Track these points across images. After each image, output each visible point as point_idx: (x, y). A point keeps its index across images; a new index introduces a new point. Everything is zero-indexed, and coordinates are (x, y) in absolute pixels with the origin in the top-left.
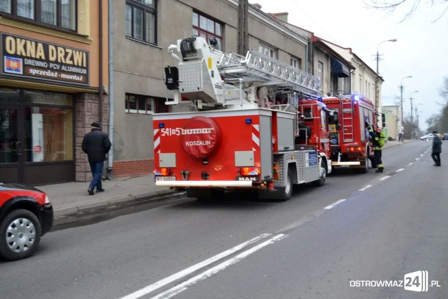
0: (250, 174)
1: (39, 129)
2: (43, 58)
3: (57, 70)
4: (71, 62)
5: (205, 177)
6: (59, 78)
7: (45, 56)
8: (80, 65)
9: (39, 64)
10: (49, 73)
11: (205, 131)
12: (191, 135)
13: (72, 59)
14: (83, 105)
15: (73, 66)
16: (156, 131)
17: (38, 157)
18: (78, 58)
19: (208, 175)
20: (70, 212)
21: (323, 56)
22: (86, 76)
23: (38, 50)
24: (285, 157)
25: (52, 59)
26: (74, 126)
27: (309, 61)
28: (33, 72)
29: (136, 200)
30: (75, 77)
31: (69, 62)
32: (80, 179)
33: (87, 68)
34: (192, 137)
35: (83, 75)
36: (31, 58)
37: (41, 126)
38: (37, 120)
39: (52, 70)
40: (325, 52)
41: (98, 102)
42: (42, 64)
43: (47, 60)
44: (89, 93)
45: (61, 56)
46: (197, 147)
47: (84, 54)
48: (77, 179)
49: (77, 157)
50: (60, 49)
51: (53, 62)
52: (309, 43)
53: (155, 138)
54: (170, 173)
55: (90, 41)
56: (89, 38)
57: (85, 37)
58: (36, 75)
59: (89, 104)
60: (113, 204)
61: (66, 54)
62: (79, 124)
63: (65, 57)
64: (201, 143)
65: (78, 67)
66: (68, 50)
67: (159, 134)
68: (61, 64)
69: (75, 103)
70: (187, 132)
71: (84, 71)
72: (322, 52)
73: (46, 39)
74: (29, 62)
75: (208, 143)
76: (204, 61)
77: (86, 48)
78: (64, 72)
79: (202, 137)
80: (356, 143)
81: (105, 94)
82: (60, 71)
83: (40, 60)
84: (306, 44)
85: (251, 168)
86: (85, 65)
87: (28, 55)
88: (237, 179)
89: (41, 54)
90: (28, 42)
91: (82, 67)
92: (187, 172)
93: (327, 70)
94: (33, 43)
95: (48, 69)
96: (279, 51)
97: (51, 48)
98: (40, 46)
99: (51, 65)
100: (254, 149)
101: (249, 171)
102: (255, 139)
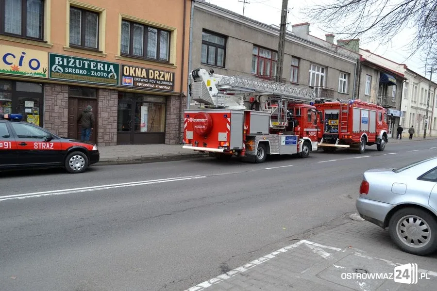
0: (224, 145)
1: (145, 115)
2: (146, 77)
3: (154, 83)
4: (163, 79)
5: (205, 146)
6: (155, 88)
7: (147, 76)
8: (168, 80)
9: (142, 80)
10: (149, 85)
11: (203, 120)
12: (197, 122)
13: (163, 77)
14: (170, 102)
15: (164, 81)
16: (186, 119)
17: (144, 129)
18: (167, 76)
19: (206, 145)
20: (136, 158)
21: (373, 71)
22: (172, 87)
23: (143, 73)
24: (256, 138)
25: (150, 77)
26: (166, 114)
27: (357, 74)
28: (139, 84)
29: (182, 155)
30: (165, 87)
31: (161, 78)
32: (167, 143)
33: (173, 82)
34: (198, 123)
35: (170, 86)
36: (138, 77)
37: (146, 113)
38: (144, 110)
39: (151, 83)
40: (374, 68)
41: (179, 101)
42: (145, 80)
43: (148, 78)
44: (174, 96)
45: (157, 75)
46: (199, 129)
47: (172, 74)
48: (166, 142)
49: (166, 131)
50: (156, 72)
51: (152, 79)
52: (357, 62)
53: (185, 123)
54: (190, 142)
55: (176, 67)
56: (175, 65)
57: (172, 65)
58: (140, 86)
59: (174, 102)
60: (165, 157)
61: (160, 75)
62: (168, 113)
63: (159, 76)
64: (201, 127)
65: (167, 81)
66: (161, 72)
67: (187, 120)
68: (157, 80)
69: (166, 101)
70: (196, 120)
71: (171, 84)
72: (371, 68)
73: (147, 67)
74: (137, 79)
75: (204, 127)
76: (204, 82)
77: (173, 71)
78: (158, 84)
79: (202, 123)
80: (349, 133)
81: (184, 96)
82: (156, 84)
83: (144, 78)
84: (356, 63)
85: (225, 142)
86: (171, 80)
87: (137, 76)
88: (219, 148)
89: (144, 74)
90: (137, 69)
91: (170, 81)
92: (197, 142)
93: (375, 81)
94: (140, 69)
95: (148, 82)
96: (329, 68)
97: (150, 71)
98: (144, 71)
99: (150, 81)
100: (227, 132)
101: (224, 144)
102: (228, 126)
